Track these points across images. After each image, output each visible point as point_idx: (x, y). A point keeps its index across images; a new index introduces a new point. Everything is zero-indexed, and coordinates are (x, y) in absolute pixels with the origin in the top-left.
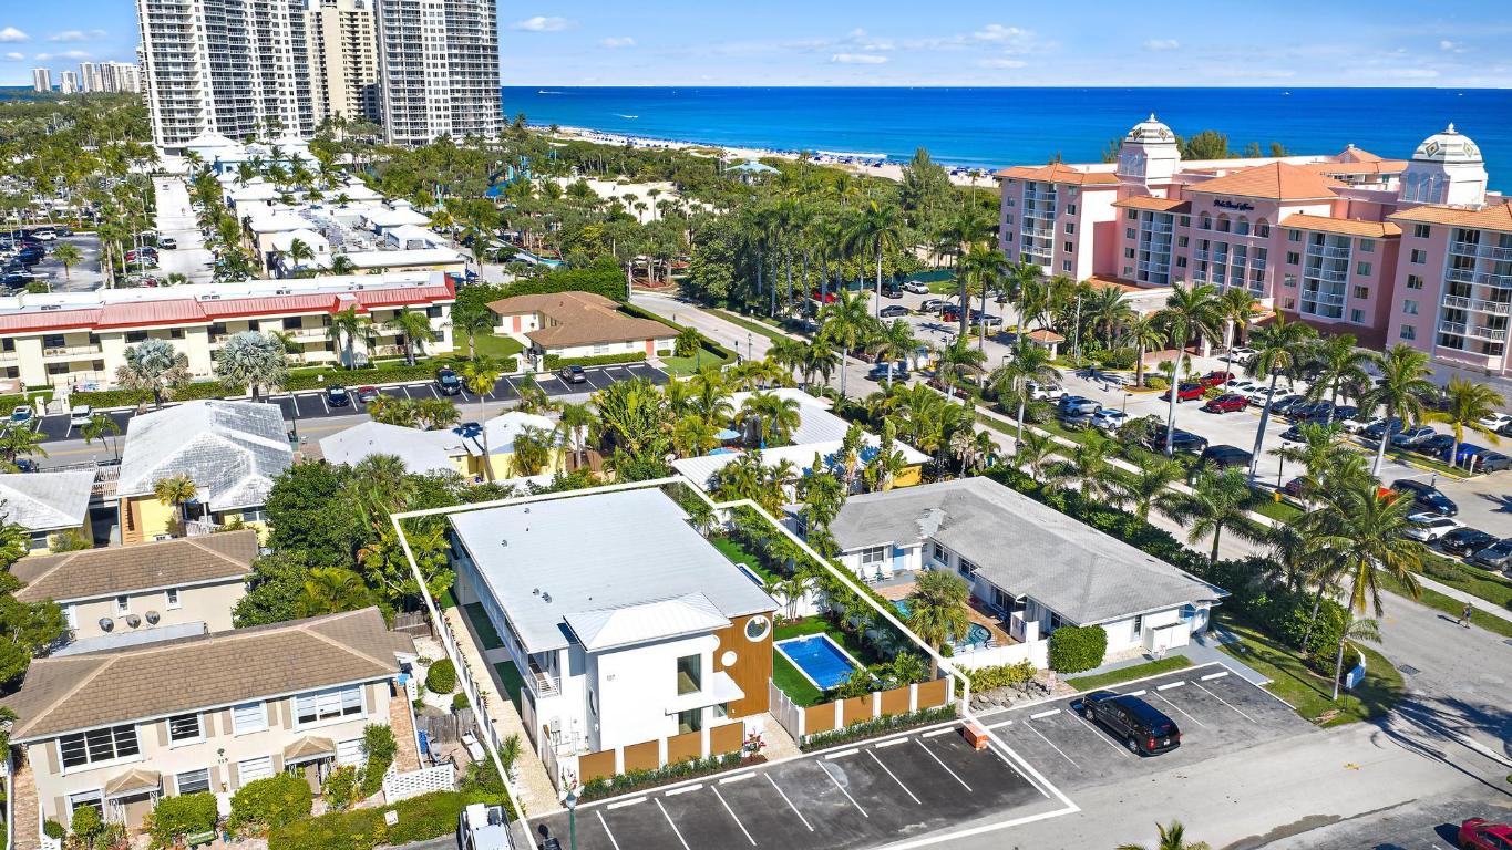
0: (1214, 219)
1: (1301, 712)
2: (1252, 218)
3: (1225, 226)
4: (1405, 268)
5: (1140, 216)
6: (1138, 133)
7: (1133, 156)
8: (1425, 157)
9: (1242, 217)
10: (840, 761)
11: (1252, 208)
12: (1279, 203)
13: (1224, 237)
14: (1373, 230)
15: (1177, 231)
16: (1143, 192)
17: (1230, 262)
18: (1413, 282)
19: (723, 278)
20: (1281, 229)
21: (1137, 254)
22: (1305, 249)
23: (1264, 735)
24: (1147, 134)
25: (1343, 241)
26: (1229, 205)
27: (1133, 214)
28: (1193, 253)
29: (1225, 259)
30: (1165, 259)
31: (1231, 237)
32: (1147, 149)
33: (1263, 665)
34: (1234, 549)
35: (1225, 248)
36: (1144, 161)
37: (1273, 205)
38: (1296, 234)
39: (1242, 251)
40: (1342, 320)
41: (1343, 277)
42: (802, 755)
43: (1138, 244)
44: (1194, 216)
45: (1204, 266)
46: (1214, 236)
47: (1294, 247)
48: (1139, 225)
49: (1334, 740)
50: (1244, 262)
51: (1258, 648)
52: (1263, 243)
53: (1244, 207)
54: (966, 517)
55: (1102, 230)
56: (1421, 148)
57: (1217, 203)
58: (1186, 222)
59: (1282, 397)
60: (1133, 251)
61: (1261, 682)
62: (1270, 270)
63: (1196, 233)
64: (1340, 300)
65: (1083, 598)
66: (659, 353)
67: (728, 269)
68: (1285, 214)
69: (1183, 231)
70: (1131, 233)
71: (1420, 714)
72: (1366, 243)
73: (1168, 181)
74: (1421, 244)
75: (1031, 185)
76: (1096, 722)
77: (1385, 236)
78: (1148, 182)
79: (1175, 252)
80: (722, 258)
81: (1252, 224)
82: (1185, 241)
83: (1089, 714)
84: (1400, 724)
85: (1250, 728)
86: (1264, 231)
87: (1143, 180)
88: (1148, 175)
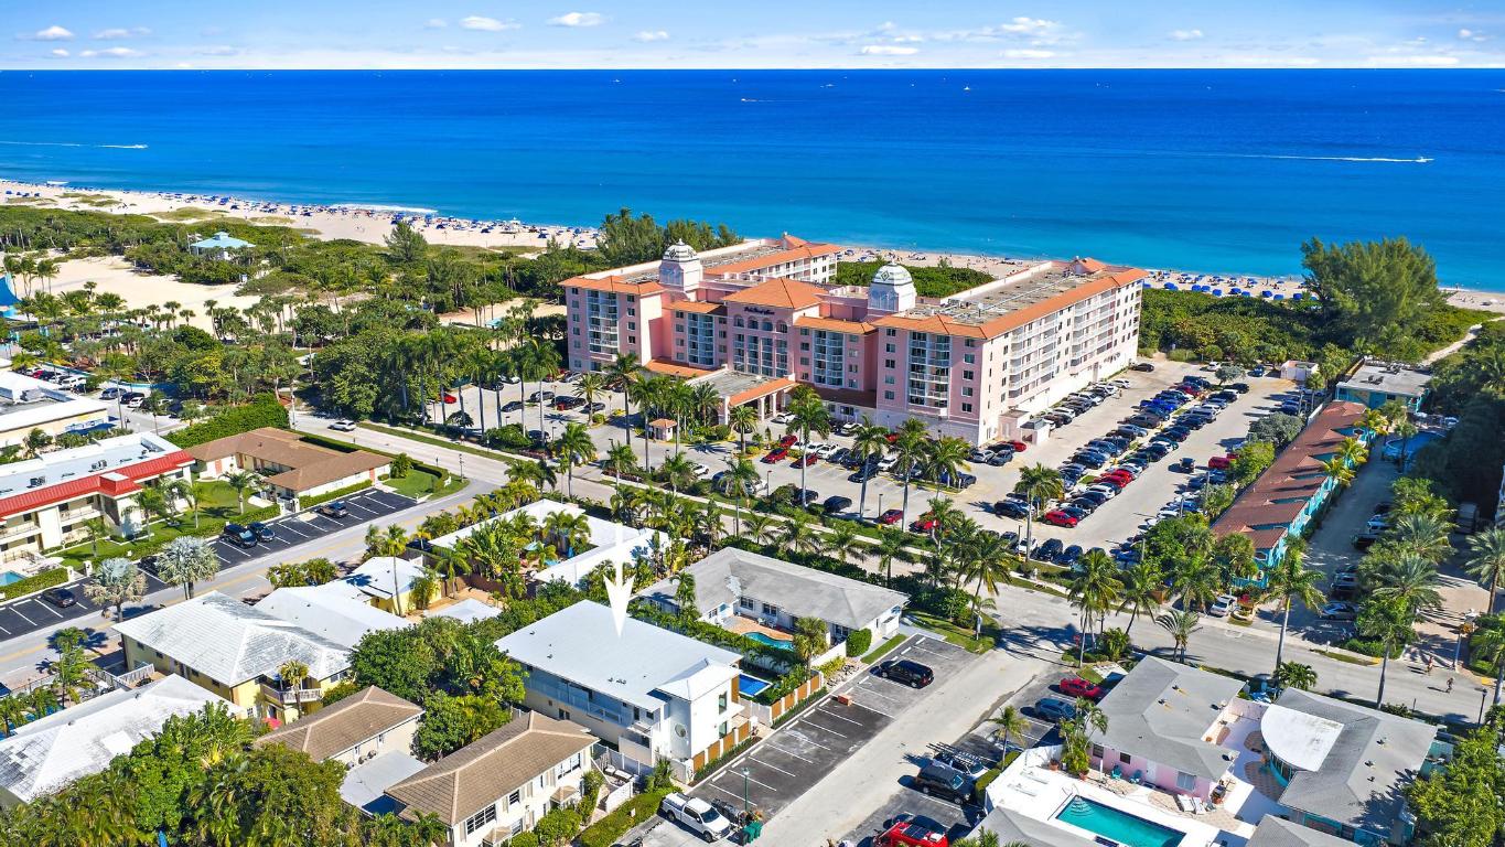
0: (746, 320)
1: (967, 649)
2: (773, 320)
3: (754, 325)
4: (883, 356)
5: (686, 316)
6: (673, 254)
7: (672, 270)
8: (881, 281)
9: (766, 319)
10: (794, 728)
11: (773, 313)
12: (793, 310)
13: (754, 332)
14: (858, 329)
15: (716, 327)
16: (683, 297)
17: (761, 351)
18: (890, 364)
19: (369, 396)
20: (795, 328)
21: (687, 343)
22: (812, 340)
23: (960, 665)
24: (680, 254)
25: (837, 337)
26: (756, 310)
27: (681, 315)
28: (731, 342)
29: (756, 347)
30: (709, 348)
31: (760, 333)
32: (682, 265)
33: (937, 629)
34: (899, 569)
35: (755, 340)
36: (680, 274)
37: (789, 311)
38: (805, 331)
39: (768, 342)
40: (843, 386)
41: (840, 359)
42: (774, 731)
43: (687, 336)
44: (730, 318)
45: (741, 353)
46: (748, 332)
47: (805, 339)
48: (686, 323)
49: (988, 659)
50: (770, 350)
51: (931, 621)
52: (783, 337)
53: (767, 312)
54: (753, 578)
55: (657, 325)
56: (878, 275)
57: (747, 309)
58: (723, 321)
59: (835, 451)
60: (682, 341)
61: (942, 638)
62: (791, 355)
63: (732, 330)
64: (840, 374)
65: (851, 614)
66: (380, 478)
67: (371, 388)
68: (796, 316)
69: (722, 327)
70: (680, 329)
71: (1017, 639)
72: (853, 338)
73: (697, 287)
74: (891, 340)
75: (595, 294)
76: (888, 678)
77: (866, 333)
78: (686, 289)
79: (716, 341)
80: (364, 379)
81: (774, 324)
82: (724, 334)
83: (885, 674)
84: (1011, 645)
85: (953, 663)
86: (784, 329)
87: (682, 288)
88: (685, 283)
